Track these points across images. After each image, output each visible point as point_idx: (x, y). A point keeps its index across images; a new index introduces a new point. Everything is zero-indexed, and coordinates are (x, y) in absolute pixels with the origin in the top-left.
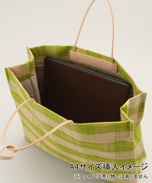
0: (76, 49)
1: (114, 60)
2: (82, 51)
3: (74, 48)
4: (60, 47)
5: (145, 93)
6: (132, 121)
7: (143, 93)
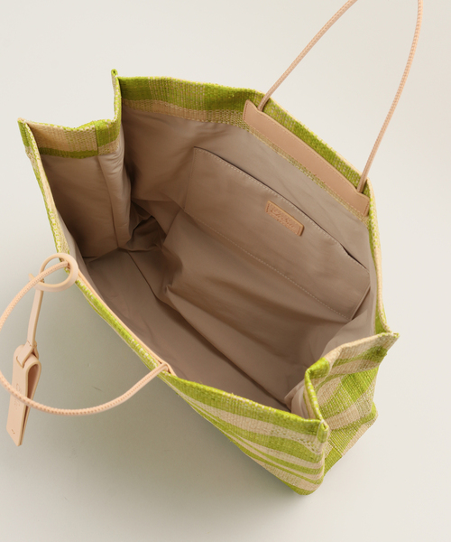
0: (267, 102)
1: (366, 185)
2: (283, 118)
3: (264, 100)
4: (219, 90)
5: (392, 334)
6: (326, 425)
7: (386, 334)
